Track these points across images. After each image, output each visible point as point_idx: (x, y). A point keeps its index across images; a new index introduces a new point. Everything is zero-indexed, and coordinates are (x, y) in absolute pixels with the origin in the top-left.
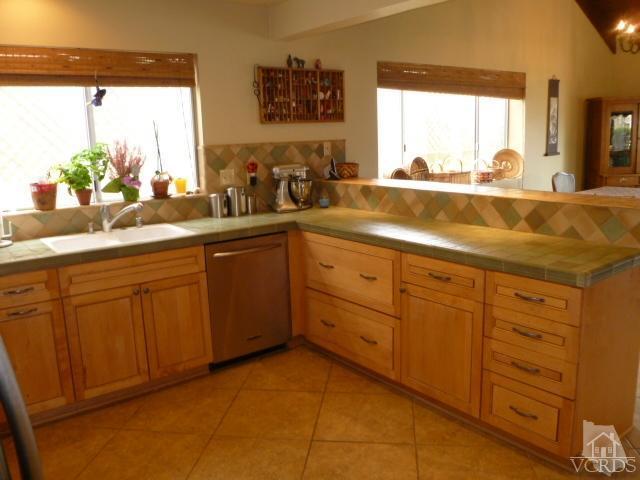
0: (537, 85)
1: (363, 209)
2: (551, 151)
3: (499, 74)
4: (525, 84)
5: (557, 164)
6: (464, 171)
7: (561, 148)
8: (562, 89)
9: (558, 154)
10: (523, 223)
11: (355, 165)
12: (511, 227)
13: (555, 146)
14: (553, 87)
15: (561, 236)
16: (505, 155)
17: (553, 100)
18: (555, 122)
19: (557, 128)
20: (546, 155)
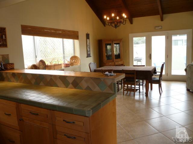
0: (82, 35)
1: (13, 82)
2: (88, 56)
3: (69, 31)
4: (78, 34)
5: (91, 60)
6: (59, 63)
7: (91, 55)
8: (90, 37)
9: (91, 57)
10: (71, 85)
11: (13, 64)
12: (67, 87)
13: (90, 54)
14: (88, 36)
15: (85, 90)
16: (74, 58)
17: (88, 40)
18: (89, 46)
19: (90, 49)
20: (87, 57)
